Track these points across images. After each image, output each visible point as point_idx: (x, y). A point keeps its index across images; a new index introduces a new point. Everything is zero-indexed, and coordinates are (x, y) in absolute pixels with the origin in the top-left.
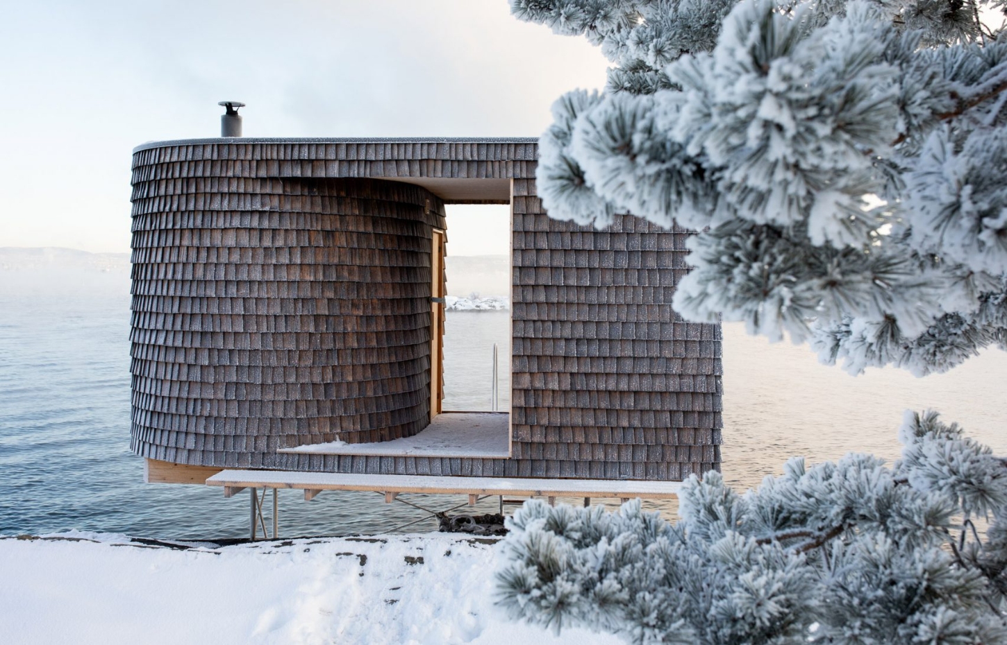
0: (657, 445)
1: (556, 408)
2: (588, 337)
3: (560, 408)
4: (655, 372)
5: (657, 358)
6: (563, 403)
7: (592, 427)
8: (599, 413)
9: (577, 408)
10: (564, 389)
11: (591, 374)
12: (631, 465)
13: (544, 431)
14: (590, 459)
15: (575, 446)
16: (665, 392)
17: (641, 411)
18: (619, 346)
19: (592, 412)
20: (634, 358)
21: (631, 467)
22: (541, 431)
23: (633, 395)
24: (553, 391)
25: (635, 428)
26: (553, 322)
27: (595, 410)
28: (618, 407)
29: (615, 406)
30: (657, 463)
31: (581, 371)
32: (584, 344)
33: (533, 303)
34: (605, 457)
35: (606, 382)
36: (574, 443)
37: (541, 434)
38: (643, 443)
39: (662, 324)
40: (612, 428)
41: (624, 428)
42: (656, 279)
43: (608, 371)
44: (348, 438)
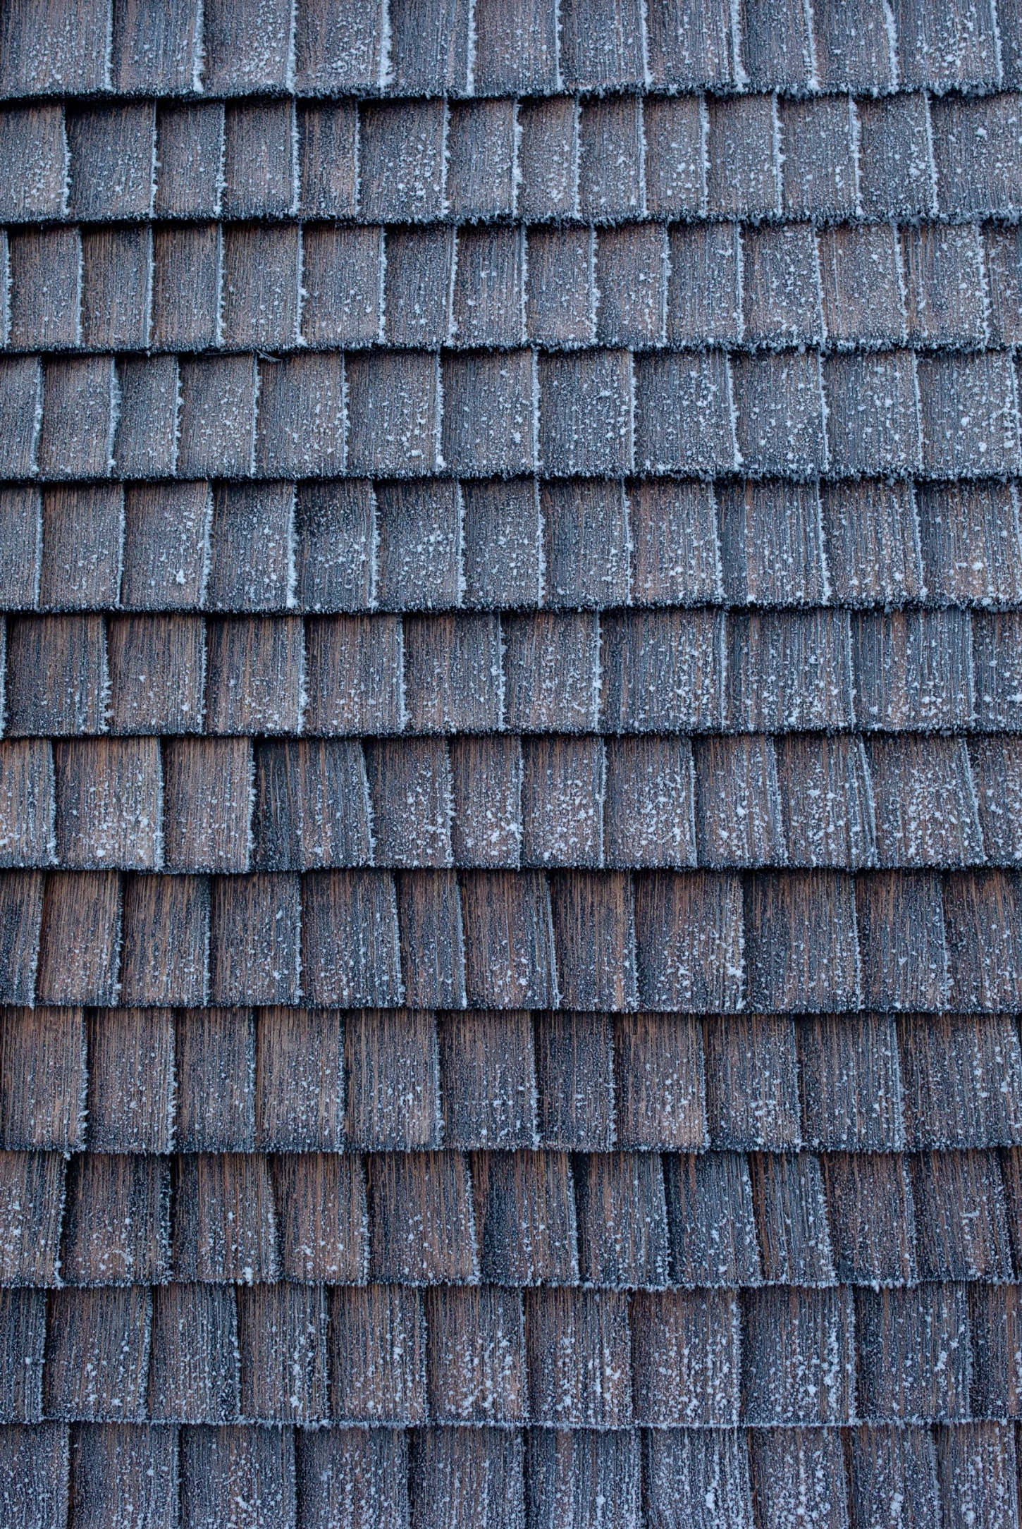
0: (931, 1283)
1: (150, 1010)
2: (385, 462)
3: (179, 1013)
4: (897, 717)
5: (911, 609)
6: (196, 971)
7: (423, 1156)
9: (310, 1010)
10: (203, 860)
11: (411, 739)
12: (738, 1453)
13: (55, 1195)
14: (414, 1411)
15: (296, 1305)
16: (979, 873)
17: (802, 1020)
18: (621, 525)
19: (424, 1039)
20: (740, 614)
21: (737, 1475)
22: (35, 1197)
23: (733, 900)
24: (128, 879)
25: (756, 1160)
26: (128, 359)
27: (444, 1018)
28: (622, 999)
29: (593, 985)
30: (937, 1430)
31: (336, 724)
32: (352, 519)
34: (533, 1396)
35: (527, 802)
36: (286, 1282)
37: (33, 1219)
38: (829, 1280)
39: (932, 355)
40: (579, 1162)
41: (671, 1160)
42: (875, 40)
43: (539, 716)
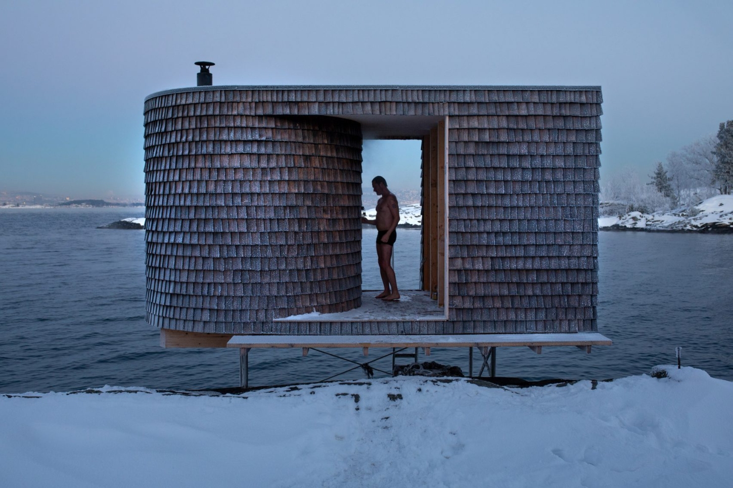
0: (552, 307)
1: (481, 283)
2: (503, 230)
3: (483, 283)
4: (551, 255)
5: (552, 245)
6: (485, 279)
7: (506, 296)
8: (511, 286)
9: (496, 283)
10: (486, 269)
11: (506, 257)
12: (534, 322)
13: (472, 300)
14: (505, 319)
15: (494, 310)
16: (558, 270)
17: (541, 283)
18: (525, 236)
19: (506, 285)
20: (536, 245)
21: (535, 324)
22: (470, 300)
23: (535, 272)
24: (478, 271)
25: (537, 296)
26: (478, 220)
27: (508, 283)
28: (525, 281)
29: (523, 280)
30: (553, 320)
31: (498, 256)
32: (500, 236)
33: (464, 206)
34: (516, 317)
35: (516, 263)
36: (494, 308)
37: (470, 302)
38: (543, 307)
39: (556, 220)
40: (520, 296)
41: (529, 296)
42: (551, 188)
43: (518, 255)
44: (321, 309)
